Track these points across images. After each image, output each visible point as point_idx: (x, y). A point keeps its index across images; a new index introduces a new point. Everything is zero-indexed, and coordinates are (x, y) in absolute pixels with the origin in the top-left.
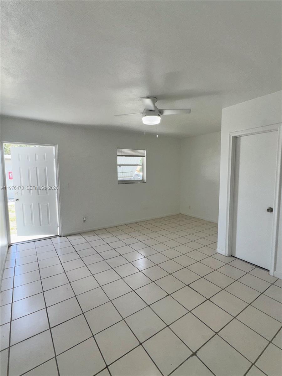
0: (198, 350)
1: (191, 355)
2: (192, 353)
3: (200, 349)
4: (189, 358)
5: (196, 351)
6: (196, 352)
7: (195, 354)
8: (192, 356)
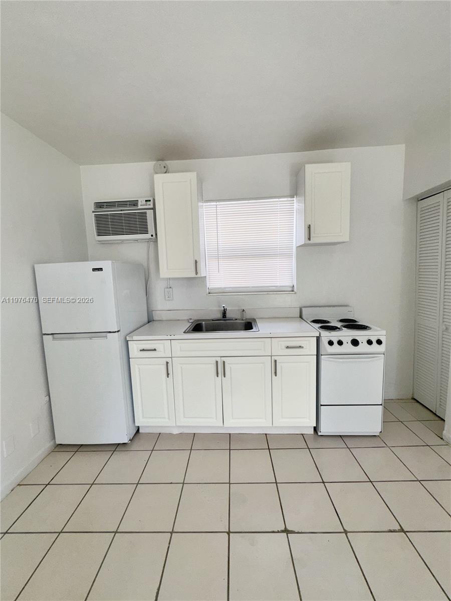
0: (278, 532)
1: (293, 533)
2: (289, 535)
3: (273, 532)
4: (298, 533)
5: (282, 534)
6: (282, 532)
7: (286, 531)
8: (292, 531)
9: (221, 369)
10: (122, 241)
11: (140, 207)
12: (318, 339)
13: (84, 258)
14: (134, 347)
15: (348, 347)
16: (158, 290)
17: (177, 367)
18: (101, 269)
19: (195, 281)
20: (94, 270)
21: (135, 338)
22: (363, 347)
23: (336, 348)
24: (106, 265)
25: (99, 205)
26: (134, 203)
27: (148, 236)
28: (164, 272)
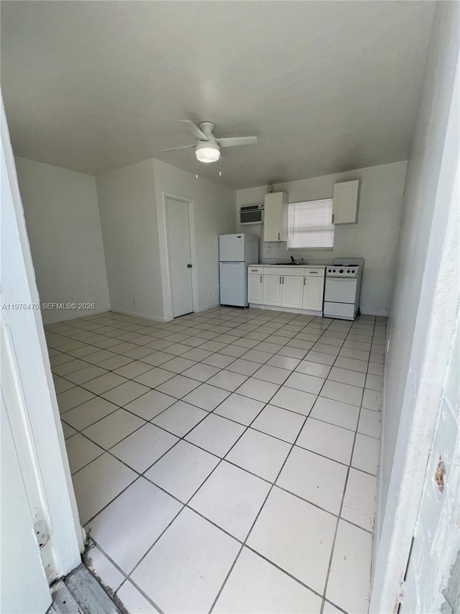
9: (282, 281)
10: (251, 225)
11: (259, 209)
12: (326, 269)
13: (235, 233)
14: (249, 269)
15: (337, 274)
16: (265, 248)
17: (265, 279)
18: (240, 237)
19: (281, 243)
20: (238, 237)
21: (251, 265)
22: (345, 274)
23: (332, 274)
24: (242, 235)
25: (243, 209)
26: (257, 207)
27: (261, 222)
28: (266, 238)
